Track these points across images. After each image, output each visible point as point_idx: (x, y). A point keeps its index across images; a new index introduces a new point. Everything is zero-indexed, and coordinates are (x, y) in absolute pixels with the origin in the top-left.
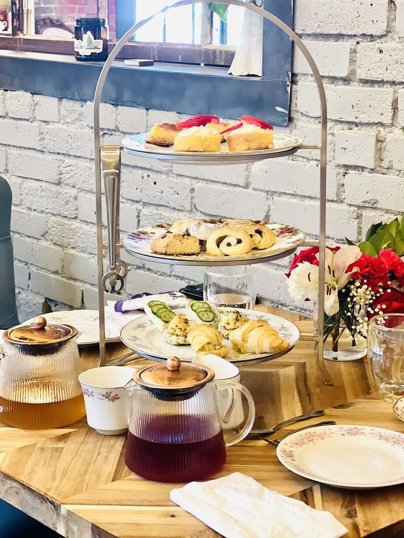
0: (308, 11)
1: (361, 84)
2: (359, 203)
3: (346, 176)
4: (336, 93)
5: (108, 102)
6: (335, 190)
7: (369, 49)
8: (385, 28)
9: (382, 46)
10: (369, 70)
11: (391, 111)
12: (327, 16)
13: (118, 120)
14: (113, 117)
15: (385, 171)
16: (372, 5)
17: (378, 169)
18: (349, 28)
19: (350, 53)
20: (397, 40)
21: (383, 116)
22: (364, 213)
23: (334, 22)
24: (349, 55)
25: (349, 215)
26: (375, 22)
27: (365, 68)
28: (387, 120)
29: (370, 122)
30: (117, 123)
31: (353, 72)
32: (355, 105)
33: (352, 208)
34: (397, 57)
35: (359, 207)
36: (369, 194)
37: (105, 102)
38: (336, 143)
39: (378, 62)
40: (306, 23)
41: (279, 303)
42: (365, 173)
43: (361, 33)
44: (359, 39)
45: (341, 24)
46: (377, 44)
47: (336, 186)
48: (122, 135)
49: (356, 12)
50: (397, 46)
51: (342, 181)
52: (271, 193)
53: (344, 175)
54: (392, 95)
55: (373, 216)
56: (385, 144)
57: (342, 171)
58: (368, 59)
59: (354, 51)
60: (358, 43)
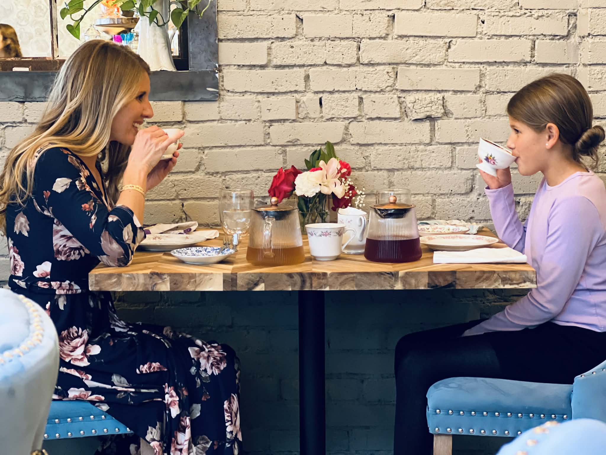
0: (228, 24)
1: (274, 69)
2: (283, 142)
3: (271, 127)
4: (258, 75)
5: (14, 100)
6: (263, 138)
7: (282, 46)
8: (295, 33)
9: (292, 44)
10: (283, 59)
11: (303, 82)
12: (245, 27)
13: (26, 114)
14: (20, 111)
15: (301, 120)
16: (283, 19)
17: (298, 119)
18: (265, 34)
19: (268, 50)
20: (305, 39)
21: (298, 87)
22: (288, 149)
23: (252, 30)
24: (267, 51)
25: (275, 153)
26: (286, 29)
27: (280, 58)
28: (301, 88)
29: (288, 91)
30: (25, 116)
31: (270, 61)
32: (274, 81)
33: (277, 148)
34: (306, 50)
35: (282, 146)
36: (291, 137)
37: (10, 101)
38: (262, 106)
39: (291, 54)
40: (228, 32)
41: (213, 225)
42: (287, 123)
43: (275, 37)
44: (273, 41)
45: (257, 31)
46: (288, 43)
47: (263, 135)
48: (31, 125)
49: (270, 23)
50: (305, 43)
51: (268, 131)
52: (202, 149)
53: (269, 127)
54: (304, 73)
55: (296, 149)
56: (300, 103)
57: (267, 124)
58: (282, 52)
59: (270, 48)
60: (272, 43)
